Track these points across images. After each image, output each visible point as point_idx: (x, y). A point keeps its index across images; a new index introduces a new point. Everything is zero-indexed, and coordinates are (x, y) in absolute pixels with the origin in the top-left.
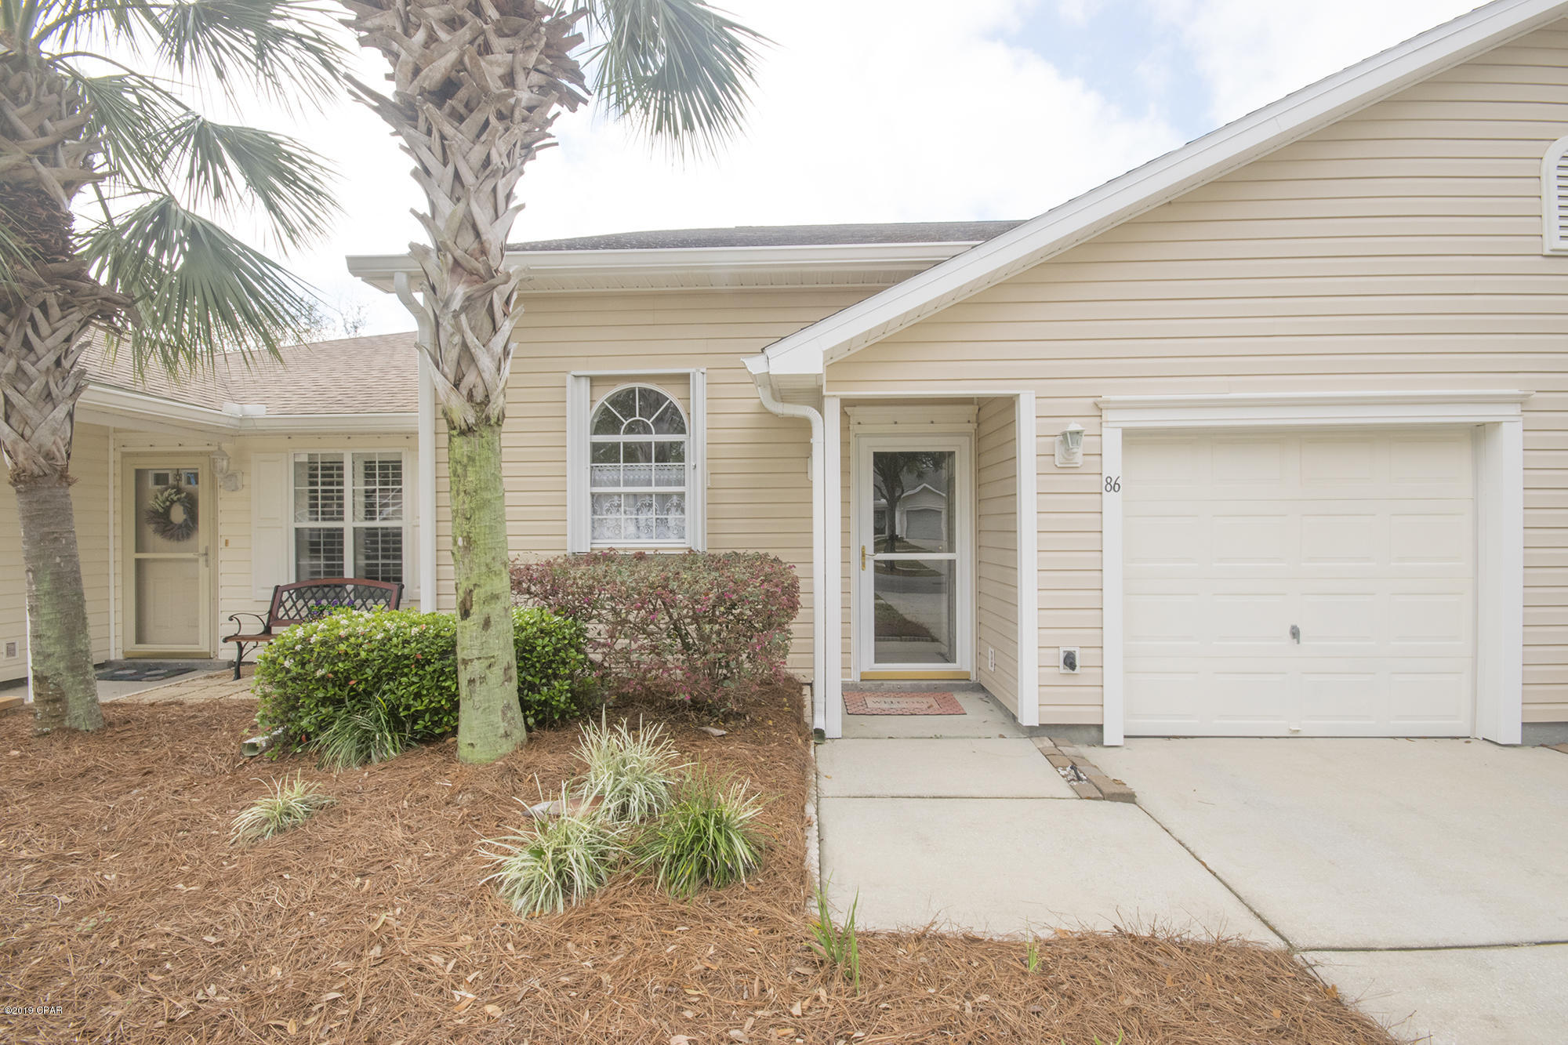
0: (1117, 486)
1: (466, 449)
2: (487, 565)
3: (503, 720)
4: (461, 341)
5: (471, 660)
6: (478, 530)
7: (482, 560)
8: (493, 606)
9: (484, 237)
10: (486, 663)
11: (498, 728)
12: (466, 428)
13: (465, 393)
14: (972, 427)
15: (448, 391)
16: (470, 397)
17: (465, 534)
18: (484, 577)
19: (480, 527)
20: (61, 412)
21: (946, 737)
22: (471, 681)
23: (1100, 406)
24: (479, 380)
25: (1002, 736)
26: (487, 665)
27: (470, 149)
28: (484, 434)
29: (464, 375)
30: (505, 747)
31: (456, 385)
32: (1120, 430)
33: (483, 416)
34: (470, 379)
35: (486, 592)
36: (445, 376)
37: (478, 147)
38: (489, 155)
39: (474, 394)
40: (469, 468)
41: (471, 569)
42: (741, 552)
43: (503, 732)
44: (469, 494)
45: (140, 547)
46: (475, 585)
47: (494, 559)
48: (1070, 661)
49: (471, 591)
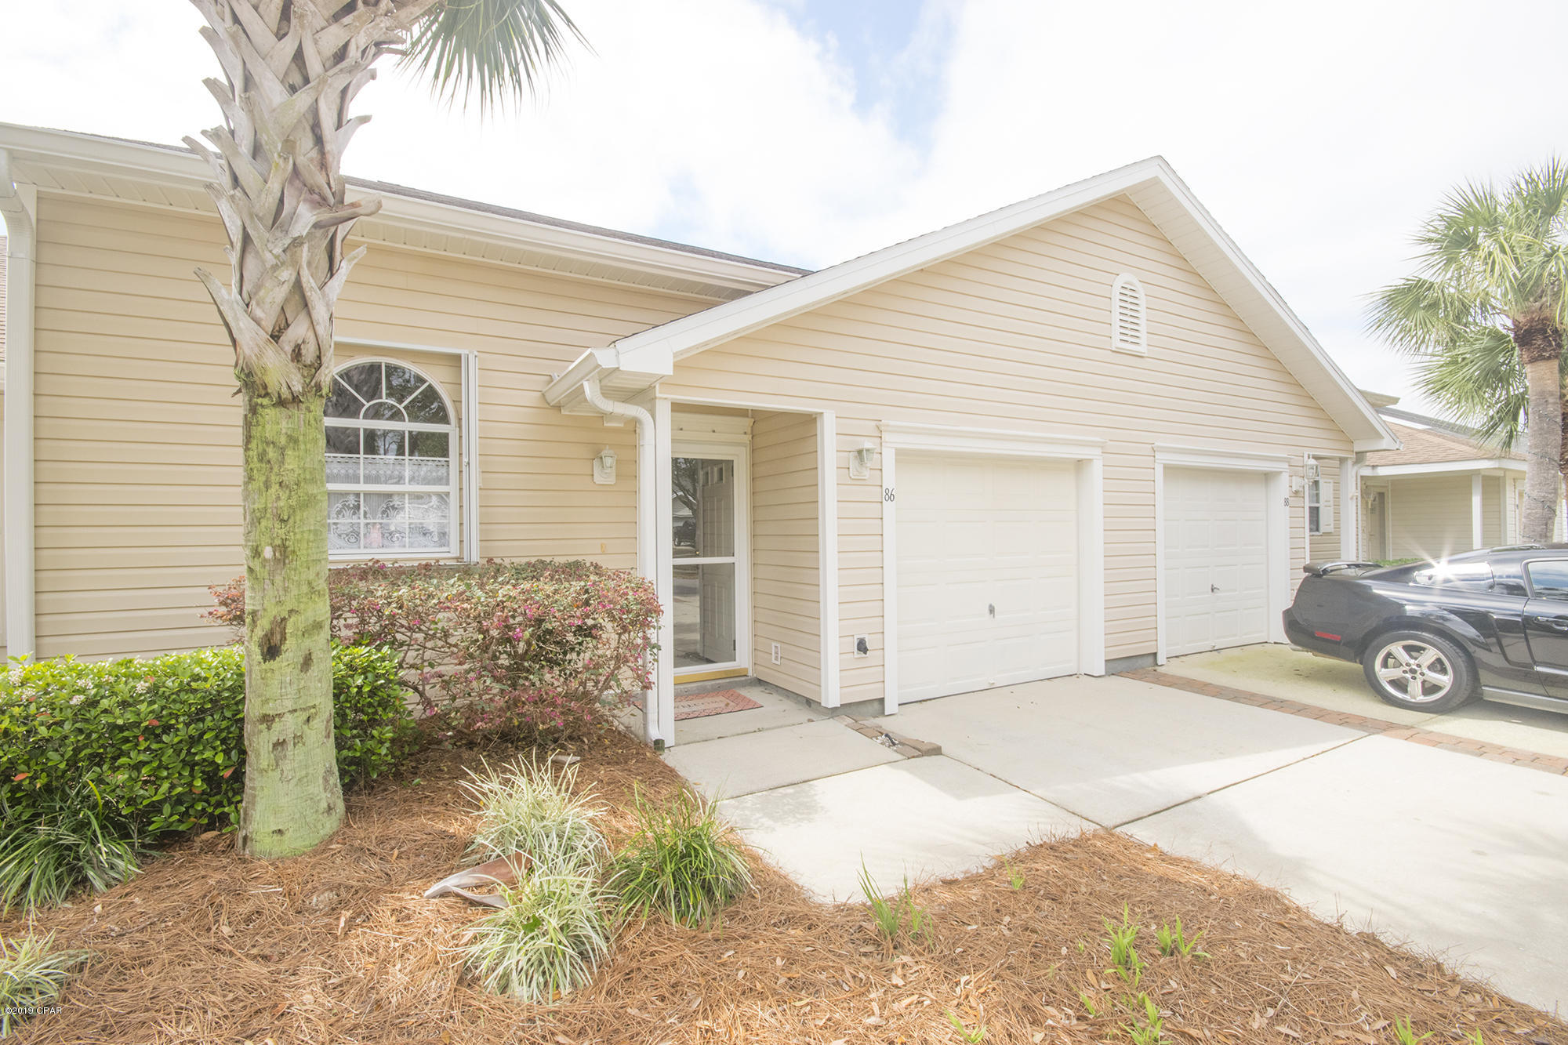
0: (892, 497)
1: (284, 425)
2: (309, 583)
3: (325, 790)
4: (293, 278)
5: (280, 716)
6: (298, 536)
7: (304, 576)
8: (316, 638)
9: (328, 147)
10: (305, 716)
11: (319, 801)
12: (290, 397)
13: (289, 348)
14: (747, 438)
15: (261, 343)
16: (297, 354)
17: (278, 542)
18: (305, 600)
19: (303, 532)
21: (768, 729)
22: (279, 744)
23: (882, 428)
24: (311, 334)
25: (810, 721)
26: (305, 718)
27: (322, 29)
28: (312, 408)
29: (288, 325)
30: (328, 826)
31: (275, 337)
32: (894, 450)
33: (313, 384)
34: (298, 331)
35: (307, 619)
36: (257, 322)
37: (335, 29)
38: (346, 46)
39: (303, 352)
40: (289, 452)
41: (286, 590)
42: (548, 560)
43: (325, 805)
44: (287, 487)
46: (291, 612)
47: (318, 574)
48: (862, 647)
49: (283, 620)
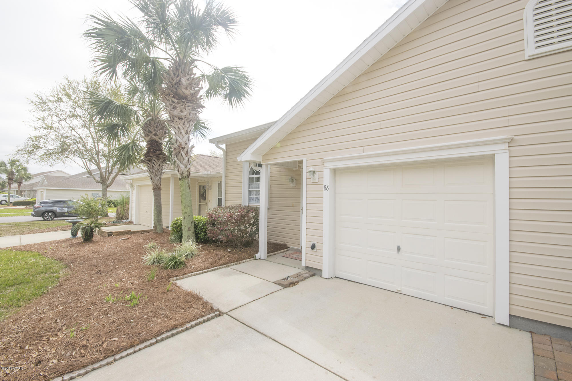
0: (327, 188)
20: (158, 178)
23: (323, 161)
32: (329, 169)
45: (200, 202)
